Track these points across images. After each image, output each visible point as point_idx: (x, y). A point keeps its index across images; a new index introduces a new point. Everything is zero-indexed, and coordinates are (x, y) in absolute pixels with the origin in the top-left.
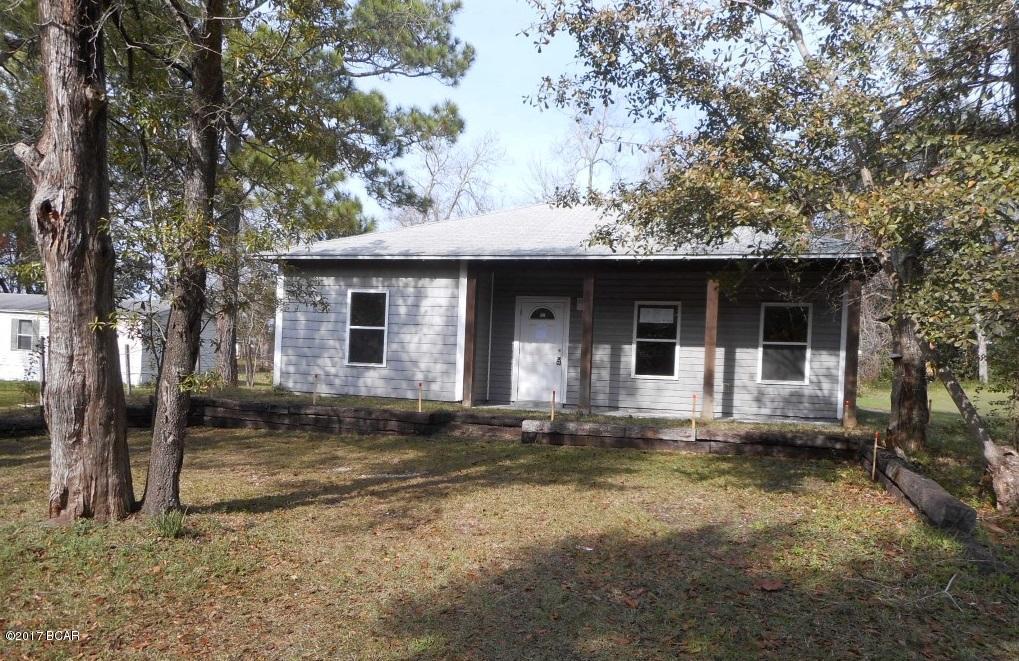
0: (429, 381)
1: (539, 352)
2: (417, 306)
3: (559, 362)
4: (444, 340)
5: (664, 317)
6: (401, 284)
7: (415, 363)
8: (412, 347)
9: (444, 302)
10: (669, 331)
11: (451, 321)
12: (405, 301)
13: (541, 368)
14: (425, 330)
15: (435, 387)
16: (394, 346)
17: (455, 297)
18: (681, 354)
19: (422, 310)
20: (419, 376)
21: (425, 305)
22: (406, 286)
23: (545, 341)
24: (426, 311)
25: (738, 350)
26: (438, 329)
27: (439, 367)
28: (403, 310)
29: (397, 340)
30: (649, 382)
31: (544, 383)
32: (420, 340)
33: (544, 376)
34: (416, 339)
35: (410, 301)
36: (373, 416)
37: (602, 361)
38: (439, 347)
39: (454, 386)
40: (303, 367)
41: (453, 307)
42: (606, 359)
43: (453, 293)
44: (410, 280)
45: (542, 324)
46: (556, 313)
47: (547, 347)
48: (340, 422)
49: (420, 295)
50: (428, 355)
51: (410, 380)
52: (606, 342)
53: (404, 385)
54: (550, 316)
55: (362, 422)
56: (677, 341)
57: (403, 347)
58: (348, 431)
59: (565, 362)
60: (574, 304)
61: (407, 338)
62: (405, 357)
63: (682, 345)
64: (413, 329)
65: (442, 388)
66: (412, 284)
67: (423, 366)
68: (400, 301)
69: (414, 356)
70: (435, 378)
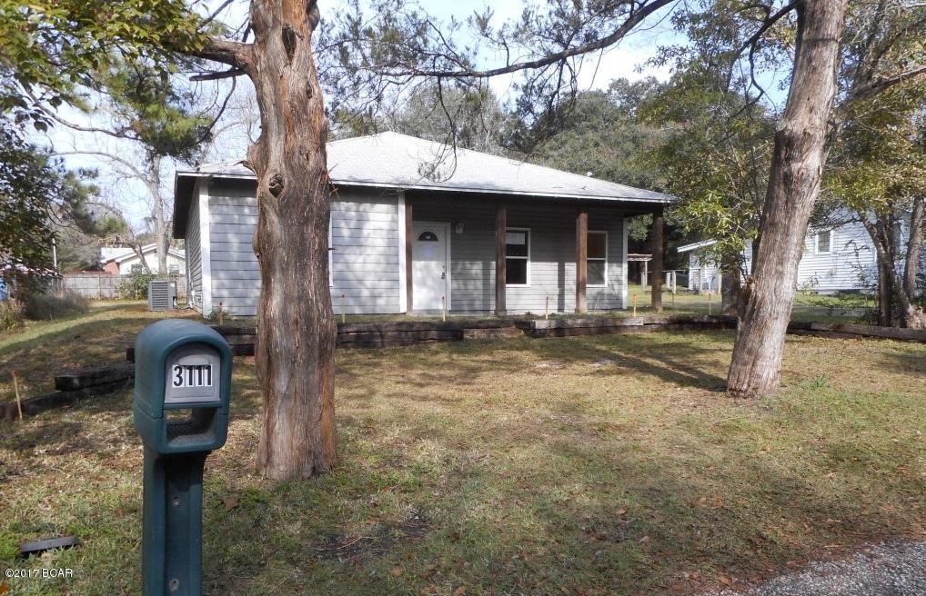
0: (374, 297)
1: (427, 267)
2: (359, 228)
3: (444, 276)
4: (387, 259)
5: (518, 240)
6: (343, 208)
7: (360, 281)
8: (357, 267)
9: (386, 226)
10: (521, 250)
11: (393, 242)
12: (347, 224)
13: (430, 282)
14: (369, 251)
15: (381, 302)
16: (339, 266)
17: (395, 221)
18: (531, 268)
19: (365, 232)
20: (366, 293)
21: (368, 229)
22: (348, 210)
23: (431, 259)
24: (369, 234)
25: (566, 264)
26: (381, 249)
27: (384, 284)
28: (346, 232)
29: (342, 261)
30: (511, 289)
31: (432, 294)
32: (365, 259)
33: (432, 288)
34: (360, 259)
35: (353, 224)
36: (415, 328)
37: (477, 274)
38: (382, 267)
39: (398, 300)
40: (240, 290)
41: (394, 230)
42: (480, 272)
43: (393, 218)
44: (352, 205)
45: (428, 244)
46: (440, 236)
47: (433, 264)
48: (382, 336)
49: (361, 220)
50: (373, 273)
51: (357, 297)
52: (480, 260)
53: (351, 302)
54: (434, 238)
55: (403, 335)
56: (529, 257)
57: (348, 267)
58: (391, 344)
59: (449, 276)
60: (453, 228)
61: (351, 258)
62: (351, 276)
63: (532, 261)
64: (357, 250)
65: (387, 302)
66: (354, 208)
67: (368, 284)
68: (343, 224)
69: (359, 275)
70: (381, 293)
